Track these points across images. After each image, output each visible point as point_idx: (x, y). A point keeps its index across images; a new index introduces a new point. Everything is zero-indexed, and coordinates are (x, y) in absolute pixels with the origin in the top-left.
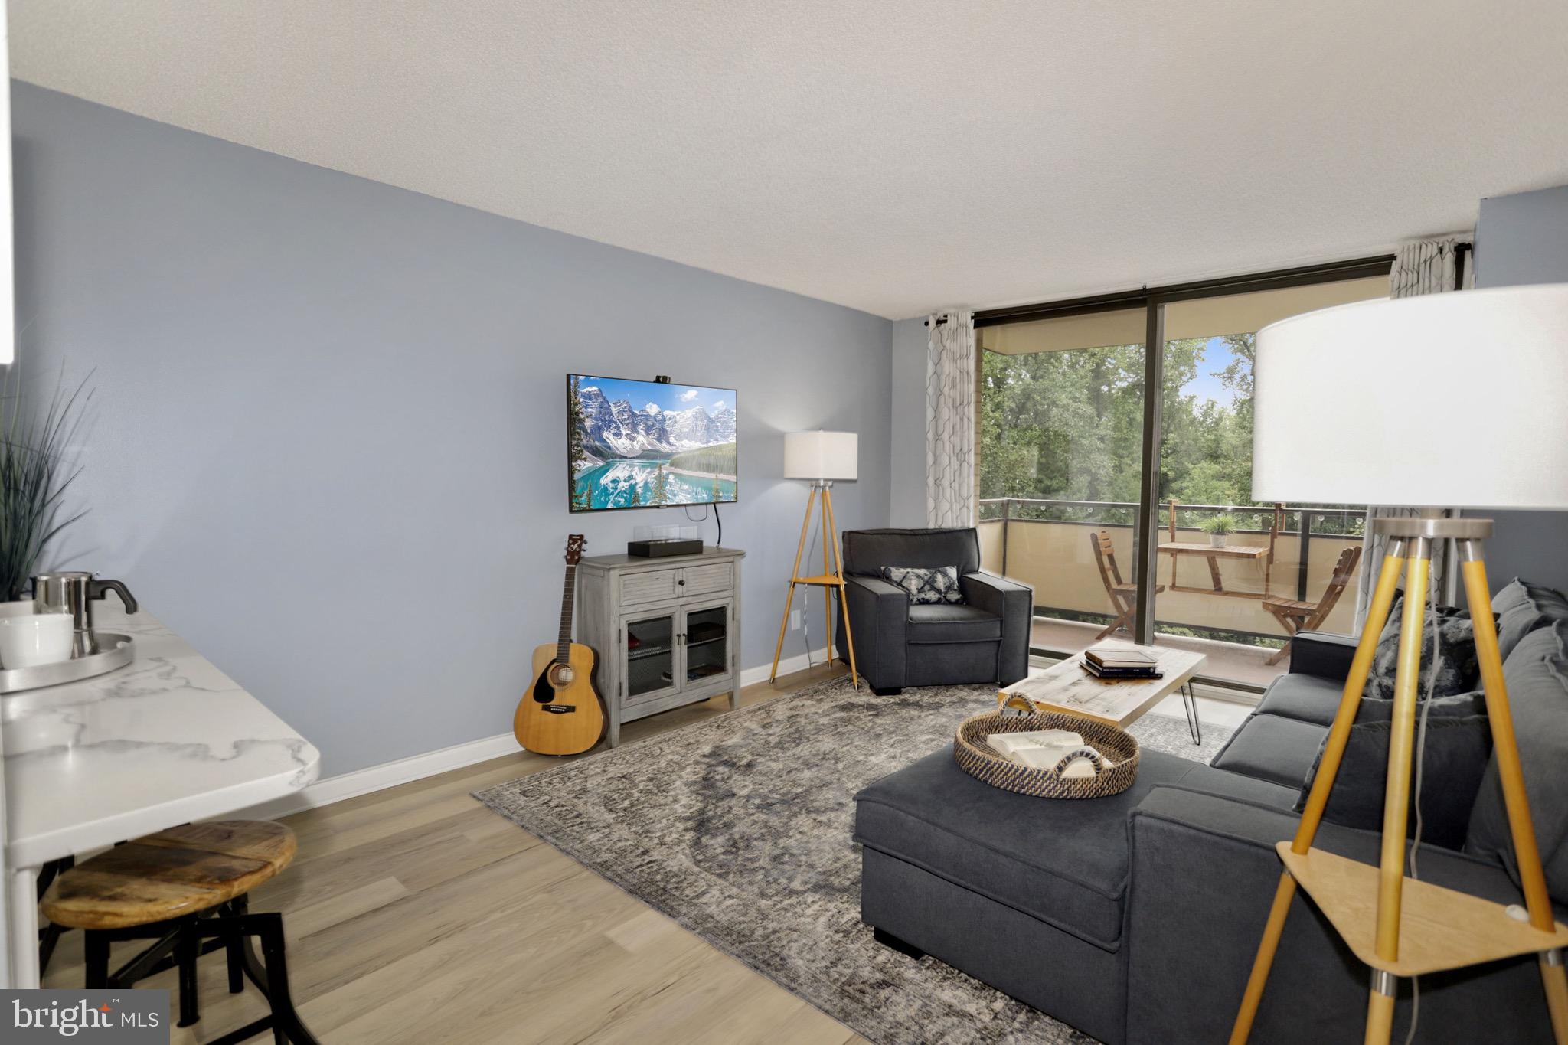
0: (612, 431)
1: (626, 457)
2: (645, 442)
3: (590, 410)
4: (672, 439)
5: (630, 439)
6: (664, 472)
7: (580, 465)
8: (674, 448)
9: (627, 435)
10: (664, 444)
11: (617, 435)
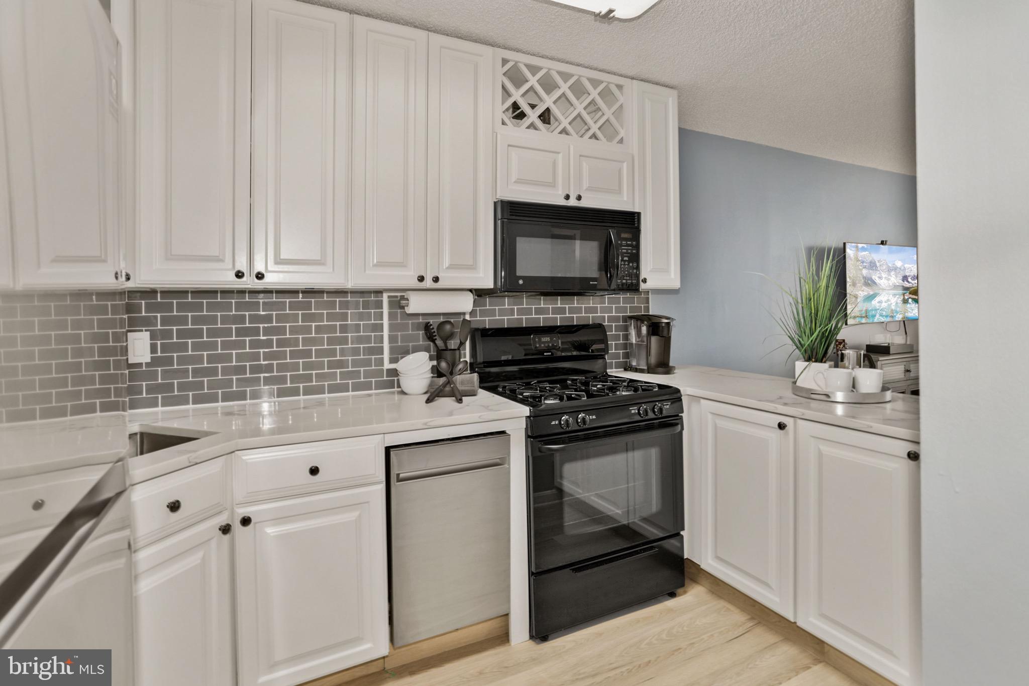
0: (877, 276)
1: (885, 290)
2: (895, 281)
3: (865, 264)
4: (910, 280)
5: (887, 280)
6: (906, 297)
7: (860, 294)
8: (911, 284)
9: (885, 278)
10: (906, 282)
11: (880, 278)
